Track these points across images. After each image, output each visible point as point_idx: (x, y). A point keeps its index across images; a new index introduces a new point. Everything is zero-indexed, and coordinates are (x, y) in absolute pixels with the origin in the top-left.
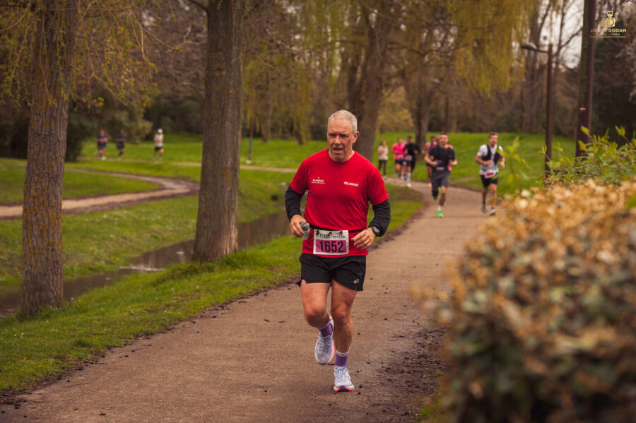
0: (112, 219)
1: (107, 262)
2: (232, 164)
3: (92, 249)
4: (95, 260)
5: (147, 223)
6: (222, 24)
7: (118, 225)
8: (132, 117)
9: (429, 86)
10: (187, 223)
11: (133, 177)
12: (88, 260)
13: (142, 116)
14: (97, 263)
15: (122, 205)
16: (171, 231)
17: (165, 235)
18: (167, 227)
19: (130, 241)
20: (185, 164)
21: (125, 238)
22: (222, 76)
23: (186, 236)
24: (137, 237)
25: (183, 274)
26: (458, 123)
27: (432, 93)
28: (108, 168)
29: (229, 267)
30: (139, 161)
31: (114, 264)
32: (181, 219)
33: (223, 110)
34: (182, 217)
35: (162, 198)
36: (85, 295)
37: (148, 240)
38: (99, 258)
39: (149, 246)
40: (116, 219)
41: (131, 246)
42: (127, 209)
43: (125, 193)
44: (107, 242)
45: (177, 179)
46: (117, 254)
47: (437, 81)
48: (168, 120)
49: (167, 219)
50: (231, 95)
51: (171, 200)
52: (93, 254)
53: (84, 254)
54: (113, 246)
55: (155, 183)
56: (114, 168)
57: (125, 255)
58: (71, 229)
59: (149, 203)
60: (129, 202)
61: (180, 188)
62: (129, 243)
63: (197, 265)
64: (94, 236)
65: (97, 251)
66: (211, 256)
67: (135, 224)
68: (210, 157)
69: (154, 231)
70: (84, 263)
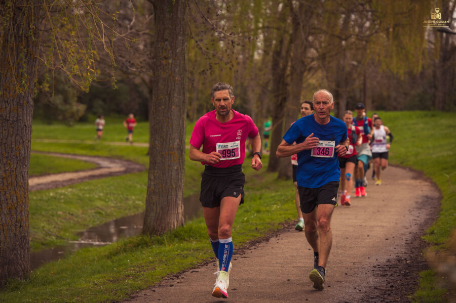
0: (58, 196)
1: (57, 237)
2: (178, 144)
3: (42, 225)
4: (46, 235)
5: (91, 200)
6: (167, 15)
7: (65, 203)
8: (66, 101)
9: (348, 69)
10: (127, 199)
11: (70, 157)
12: (40, 235)
13: (76, 99)
14: (48, 238)
15: (65, 184)
16: (113, 207)
17: (109, 211)
18: (110, 203)
19: (77, 217)
20: (117, 144)
21: (72, 215)
22: (169, 63)
23: (127, 212)
24: (83, 213)
25: (135, 246)
26: (373, 102)
27: (350, 74)
28: (46, 149)
29: (176, 240)
30: (73, 141)
31: (64, 239)
32: (121, 196)
33: (170, 94)
34: (122, 194)
35: (101, 176)
36: (42, 269)
37: (93, 216)
38: (50, 233)
39: (94, 222)
40: (62, 197)
41: (78, 222)
42: (71, 187)
43: (65, 172)
44: (55, 218)
45: (112, 158)
46: (66, 230)
47: (355, 63)
48: (100, 102)
49: (109, 196)
50: (176, 82)
51: (110, 178)
52: (43, 230)
53: (36, 230)
54: (61, 222)
55: (93, 162)
56: (52, 149)
57: (73, 230)
59: (91, 181)
60: (71, 180)
61: (116, 167)
62: (76, 219)
63: (146, 238)
64: (43, 213)
65: (47, 227)
66: (160, 230)
67: (79, 201)
68: (157, 138)
69: (98, 207)
70: (36, 239)
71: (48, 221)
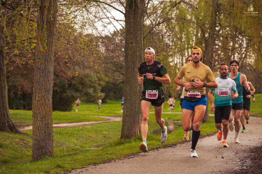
0: (84, 129)
1: (81, 147)
2: (139, 89)
3: (73, 141)
5: (101, 131)
7: (87, 131)
8: (95, 91)
10: (120, 131)
11: (95, 116)
12: (72, 145)
13: (100, 90)
14: (76, 147)
15: (89, 125)
16: (113, 134)
17: (110, 136)
18: (111, 133)
19: (92, 138)
21: (90, 137)
22: (133, 46)
24: (96, 136)
25: (116, 145)
31: (84, 147)
32: (117, 129)
37: (101, 138)
38: (77, 145)
40: (86, 129)
42: (91, 126)
43: (91, 121)
44: (81, 138)
46: (86, 143)
48: (112, 93)
49: (110, 129)
50: (137, 56)
51: (112, 123)
52: (74, 143)
53: (69, 143)
54: (84, 140)
57: (90, 144)
58: (64, 133)
60: (93, 124)
61: (118, 120)
62: (92, 139)
64: (75, 136)
65: (76, 141)
66: (130, 136)
67: (95, 131)
68: (128, 86)
69: (104, 134)
70: (69, 147)
71: (77, 139)
